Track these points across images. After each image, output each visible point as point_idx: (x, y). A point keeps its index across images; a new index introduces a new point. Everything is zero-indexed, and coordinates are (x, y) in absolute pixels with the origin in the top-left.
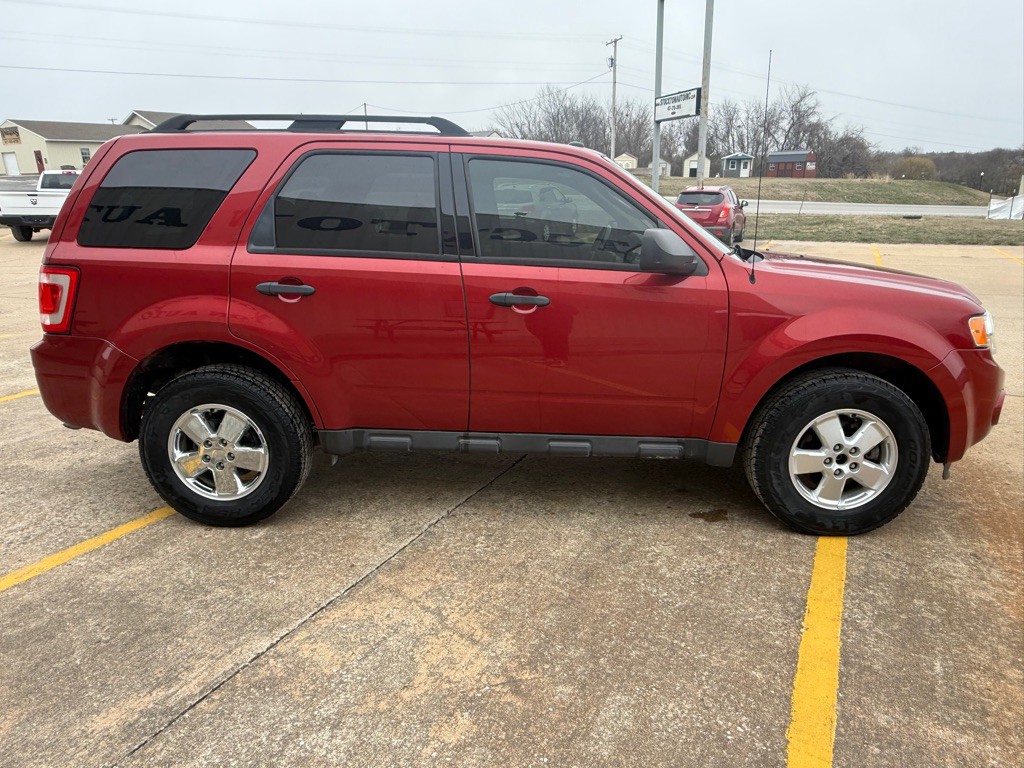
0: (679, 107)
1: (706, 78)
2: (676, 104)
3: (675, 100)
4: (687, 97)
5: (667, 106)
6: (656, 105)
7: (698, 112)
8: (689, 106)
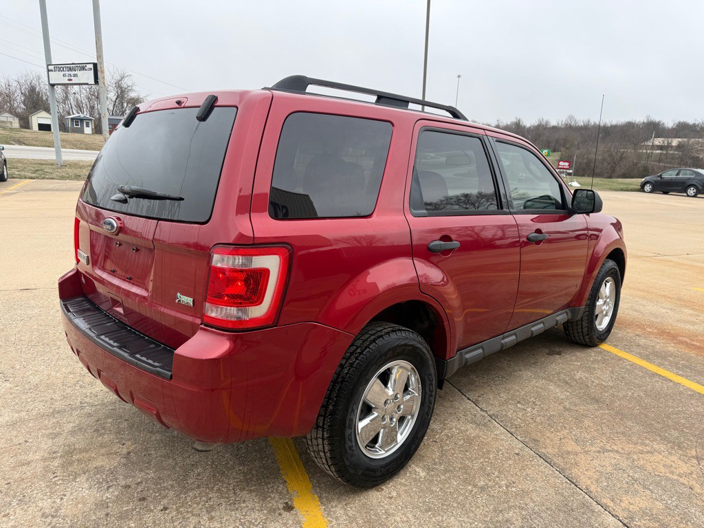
0: (75, 75)
1: (100, 56)
2: (72, 73)
3: (70, 69)
4: (83, 68)
5: (63, 73)
6: (49, 71)
7: (96, 81)
8: (88, 77)
